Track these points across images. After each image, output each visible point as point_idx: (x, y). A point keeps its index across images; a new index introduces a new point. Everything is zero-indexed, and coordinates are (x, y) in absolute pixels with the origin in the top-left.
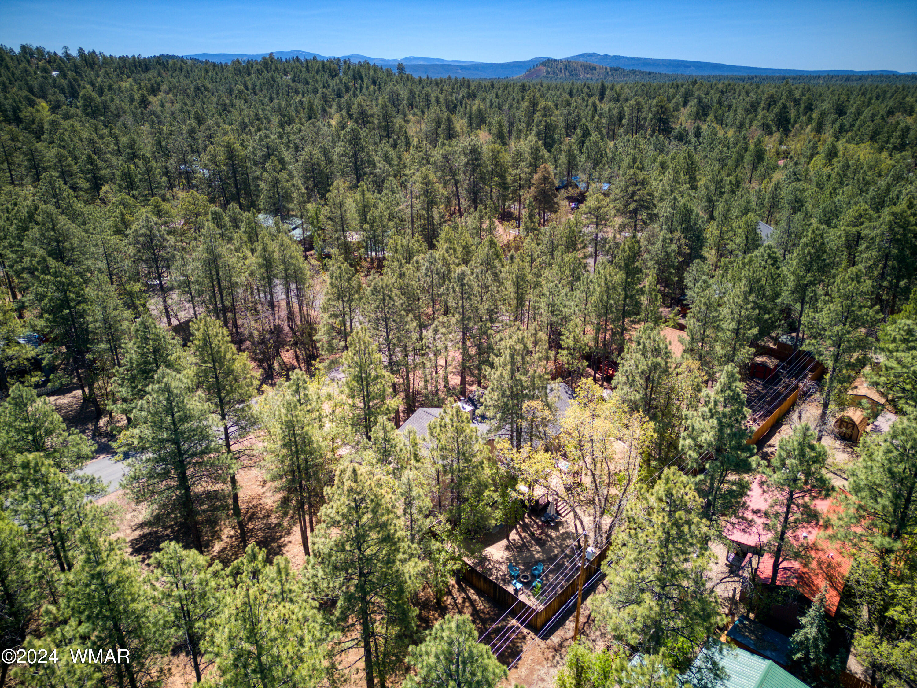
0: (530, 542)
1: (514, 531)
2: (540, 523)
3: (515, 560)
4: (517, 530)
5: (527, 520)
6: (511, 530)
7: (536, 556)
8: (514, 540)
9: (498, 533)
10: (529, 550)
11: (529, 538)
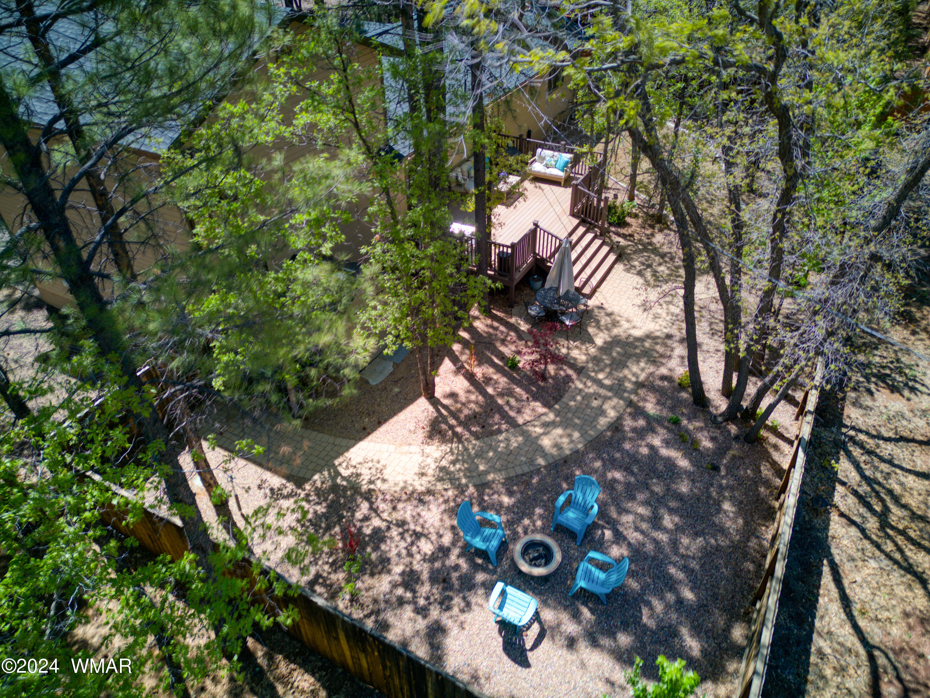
0: (509, 393)
1: (447, 365)
2: (524, 327)
3: (471, 473)
4: (455, 360)
5: (480, 325)
6: (436, 366)
7: (546, 442)
8: (453, 395)
9: (393, 379)
10: (512, 423)
11: (503, 381)
